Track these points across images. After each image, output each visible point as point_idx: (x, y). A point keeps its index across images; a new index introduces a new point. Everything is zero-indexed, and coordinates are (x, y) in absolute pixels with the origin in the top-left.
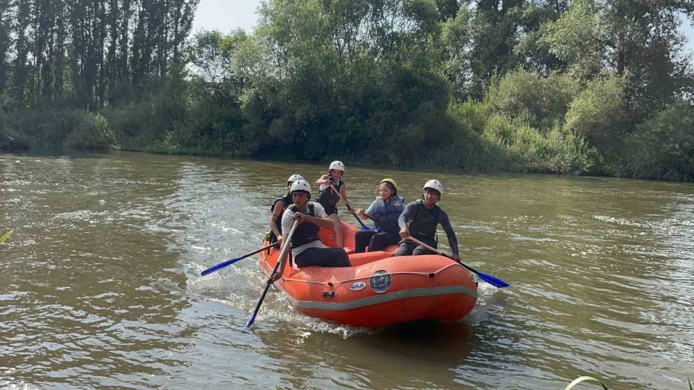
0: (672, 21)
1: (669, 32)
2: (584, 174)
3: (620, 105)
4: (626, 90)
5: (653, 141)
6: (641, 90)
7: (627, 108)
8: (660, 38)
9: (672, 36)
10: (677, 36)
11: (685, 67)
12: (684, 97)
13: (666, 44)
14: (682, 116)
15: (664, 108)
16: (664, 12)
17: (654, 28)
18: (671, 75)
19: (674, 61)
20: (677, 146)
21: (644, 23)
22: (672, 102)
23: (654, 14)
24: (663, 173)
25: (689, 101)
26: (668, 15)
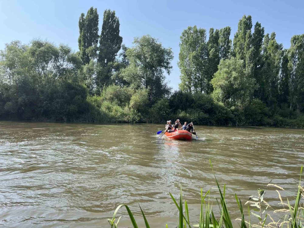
0: (161, 71)
1: (160, 75)
2: (136, 122)
3: (147, 98)
4: (148, 94)
5: (157, 110)
6: (153, 93)
7: (149, 99)
8: (158, 77)
9: (161, 76)
10: (163, 76)
11: (165, 87)
12: (166, 96)
13: (160, 78)
14: (166, 102)
15: (160, 100)
16: (159, 68)
17: (156, 73)
18: (162, 89)
19: (162, 84)
20: (164, 112)
21: (153, 71)
22: (162, 98)
23: (156, 68)
24: (161, 121)
25: (167, 98)
26: (160, 69)
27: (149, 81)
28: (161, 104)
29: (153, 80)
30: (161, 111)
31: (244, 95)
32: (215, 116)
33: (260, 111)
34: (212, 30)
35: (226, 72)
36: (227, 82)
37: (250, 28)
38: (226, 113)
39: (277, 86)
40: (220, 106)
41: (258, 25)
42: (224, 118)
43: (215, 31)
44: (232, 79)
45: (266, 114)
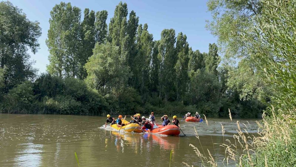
27: (5, 59)
28: (21, 88)
29: (12, 58)
30: (23, 98)
31: (119, 82)
32: (89, 104)
33: (133, 99)
34: (87, 10)
35: (101, 58)
36: (102, 68)
37: (125, 16)
38: (100, 101)
39: (148, 75)
40: (94, 94)
41: (133, 13)
42: (98, 106)
43: (90, 11)
44: (107, 65)
45: (138, 103)
